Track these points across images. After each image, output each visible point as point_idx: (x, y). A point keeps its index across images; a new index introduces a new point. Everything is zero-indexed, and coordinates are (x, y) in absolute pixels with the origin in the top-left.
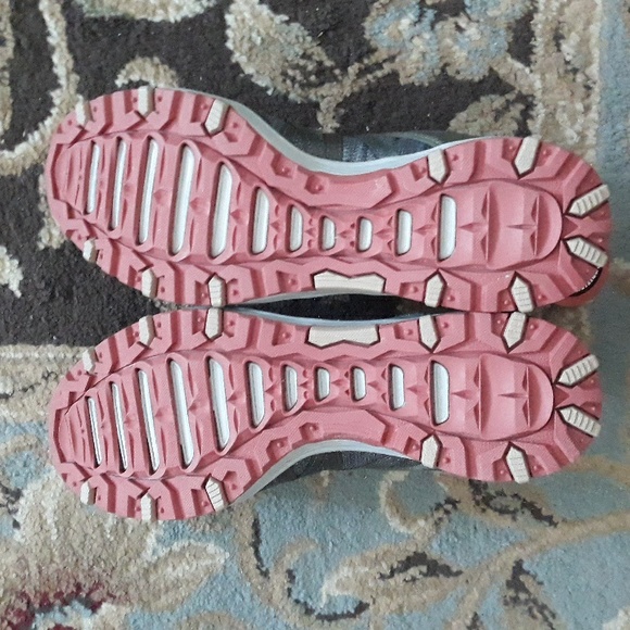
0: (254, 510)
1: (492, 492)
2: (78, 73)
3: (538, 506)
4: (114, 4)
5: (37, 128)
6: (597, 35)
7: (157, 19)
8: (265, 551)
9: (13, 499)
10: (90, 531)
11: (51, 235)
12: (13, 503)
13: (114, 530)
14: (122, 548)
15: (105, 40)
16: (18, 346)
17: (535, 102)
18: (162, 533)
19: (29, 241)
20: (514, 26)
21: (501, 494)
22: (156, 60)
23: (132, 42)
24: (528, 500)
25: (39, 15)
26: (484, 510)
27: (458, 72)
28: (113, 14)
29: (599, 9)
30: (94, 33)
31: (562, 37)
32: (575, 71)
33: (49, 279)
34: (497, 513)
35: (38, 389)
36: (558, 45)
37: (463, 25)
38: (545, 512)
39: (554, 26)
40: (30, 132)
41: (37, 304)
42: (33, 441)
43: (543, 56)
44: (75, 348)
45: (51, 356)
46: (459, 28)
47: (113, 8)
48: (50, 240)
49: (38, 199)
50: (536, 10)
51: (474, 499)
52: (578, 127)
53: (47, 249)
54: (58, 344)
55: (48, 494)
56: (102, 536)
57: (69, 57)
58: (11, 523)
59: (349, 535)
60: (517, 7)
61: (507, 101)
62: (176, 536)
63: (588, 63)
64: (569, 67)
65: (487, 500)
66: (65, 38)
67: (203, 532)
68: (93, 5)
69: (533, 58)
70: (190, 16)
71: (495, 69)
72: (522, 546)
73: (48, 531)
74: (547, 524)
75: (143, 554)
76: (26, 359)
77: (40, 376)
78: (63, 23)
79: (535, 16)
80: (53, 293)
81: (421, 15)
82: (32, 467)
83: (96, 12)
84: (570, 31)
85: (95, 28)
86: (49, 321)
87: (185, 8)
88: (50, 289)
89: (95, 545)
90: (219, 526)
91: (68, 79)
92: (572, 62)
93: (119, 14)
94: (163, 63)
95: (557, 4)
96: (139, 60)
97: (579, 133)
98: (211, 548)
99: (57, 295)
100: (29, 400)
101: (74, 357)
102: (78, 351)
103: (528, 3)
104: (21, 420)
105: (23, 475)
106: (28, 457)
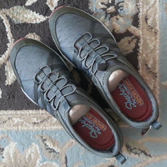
0: (65, 154)
1: (132, 148)
2: (14, 38)
3: (146, 152)
4: (22, 19)
5: (4, 54)
6: (158, 17)
7: (34, 23)
8: (69, 165)
9: (2, 151)
10: (22, 159)
11: (9, 81)
12: (2, 152)
13: (28, 159)
14: (30, 164)
15: (20, 29)
16: (1, 111)
17: (140, 38)
18: (41, 160)
19: (3, 83)
20: (133, 17)
21: (135, 149)
22: (34, 34)
23: (27, 29)
24: (143, 150)
25: (3, 24)
26: (130, 153)
27: (117, 31)
28: (22, 22)
29: (158, 10)
30: (17, 28)
31: (148, 19)
32: (152, 28)
33: (9, 93)
34: (134, 154)
35: (7, 122)
36: (146, 22)
37: (118, 18)
38: (148, 154)
39: (145, 16)
40: (2, 55)
41: (6, 100)
42: (6, 136)
43: (142, 25)
44: (16, 111)
45: (10, 113)
46: (117, 19)
47: (22, 21)
48: (8, 83)
49: (5, 72)
50: (139, 12)
51: (127, 150)
52: (153, 44)
53: (8, 85)
54: (12, 110)
55: (11, 150)
56: (25, 160)
57: (11, 34)
58: (2, 157)
59: (92, 160)
60: (134, 11)
61: (132, 38)
62: (44, 160)
63: (156, 26)
64: (150, 27)
65: (131, 150)
66: (10, 29)
67: (52, 160)
68: (17, 21)
69: (139, 25)
70: (43, 21)
71: (128, 29)
72: (142, 163)
73: (11, 159)
74: (149, 157)
75: (36, 165)
76: (4, 114)
77: (7, 118)
78: (9, 26)
79: (139, 14)
80: (9, 97)
81: (106, 16)
82: (6, 142)
83: (18, 22)
84: (150, 17)
85: (18, 26)
86: (9, 104)
87: (41, 19)
88: (9, 96)
89: (23, 163)
90: (56, 158)
91: (11, 40)
92: (151, 26)
93: (24, 22)
94: (36, 34)
95: (146, 10)
96: (30, 34)
97: (153, 46)
98: (54, 164)
99: (11, 97)
100: (5, 125)
101: (16, 113)
102: (17, 112)
103: (137, 10)
104: (3, 130)
105: (4, 145)
106: (5, 140)
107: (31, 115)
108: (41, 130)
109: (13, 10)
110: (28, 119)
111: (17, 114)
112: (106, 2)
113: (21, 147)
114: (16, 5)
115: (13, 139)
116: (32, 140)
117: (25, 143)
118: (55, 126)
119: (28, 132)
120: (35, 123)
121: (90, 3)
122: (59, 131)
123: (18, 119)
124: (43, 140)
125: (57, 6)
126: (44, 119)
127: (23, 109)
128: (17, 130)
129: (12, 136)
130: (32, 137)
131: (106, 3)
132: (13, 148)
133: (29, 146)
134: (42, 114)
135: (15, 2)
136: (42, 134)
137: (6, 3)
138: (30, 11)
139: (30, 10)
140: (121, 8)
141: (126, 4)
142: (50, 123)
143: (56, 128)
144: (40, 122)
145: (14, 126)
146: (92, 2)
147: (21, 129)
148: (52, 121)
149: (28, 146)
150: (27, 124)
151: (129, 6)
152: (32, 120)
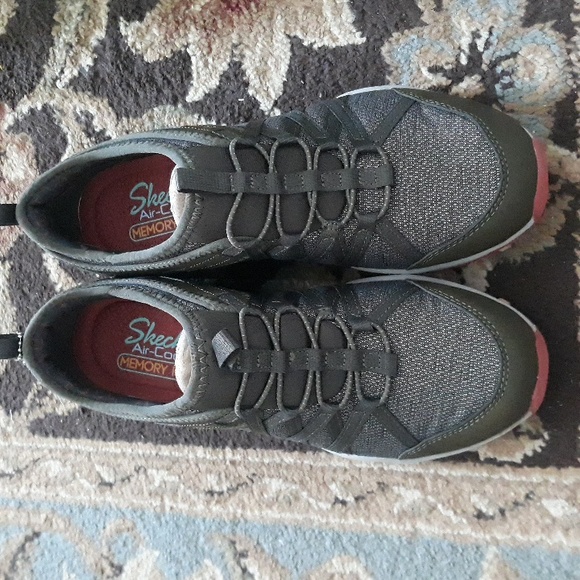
9: (117, 572)
12: (117, 575)
16: (118, 443)
20: (554, 110)
35: (133, 480)
42: (129, 524)
44: (159, 446)
45: (141, 452)
54: (146, 442)
55: (142, 572)
60: (557, 88)
76: (124, 454)
77: (133, 469)
82: (130, 547)
100: (127, 489)
101: (157, 454)
102: (160, 449)
103: (570, 82)
104: (121, 506)
105: (124, 554)
106: (127, 538)
107: (200, 466)
108: (231, 517)
109: (151, 118)
110: (193, 477)
111: (161, 458)
112: (447, 64)
113: (170, 569)
114: (158, 102)
115: (147, 538)
116: (203, 550)
117: (181, 555)
118: (275, 508)
119: (191, 520)
120: (211, 493)
121: (390, 73)
122: (286, 527)
123: (164, 473)
124: (235, 555)
125: (281, 93)
126: (238, 481)
127: (177, 443)
128: (158, 510)
129: (145, 527)
130: (202, 540)
131: (446, 68)
132: (150, 570)
133: (195, 568)
134: (233, 463)
135: (155, 93)
136: (234, 533)
137: (131, 100)
138: (199, 119)
139: (199, 117)
140: (506, 80)
141: (526, 63)
142: (257, 498)
143: (277, 516)
144: (228, 489)
145: (150, 494)
146: (397, 68)
147: (172, 508)
148: (266, 490)
149: (192, 568)
150: (189, 492)
151: (539, 67)
152: (204, 481)
